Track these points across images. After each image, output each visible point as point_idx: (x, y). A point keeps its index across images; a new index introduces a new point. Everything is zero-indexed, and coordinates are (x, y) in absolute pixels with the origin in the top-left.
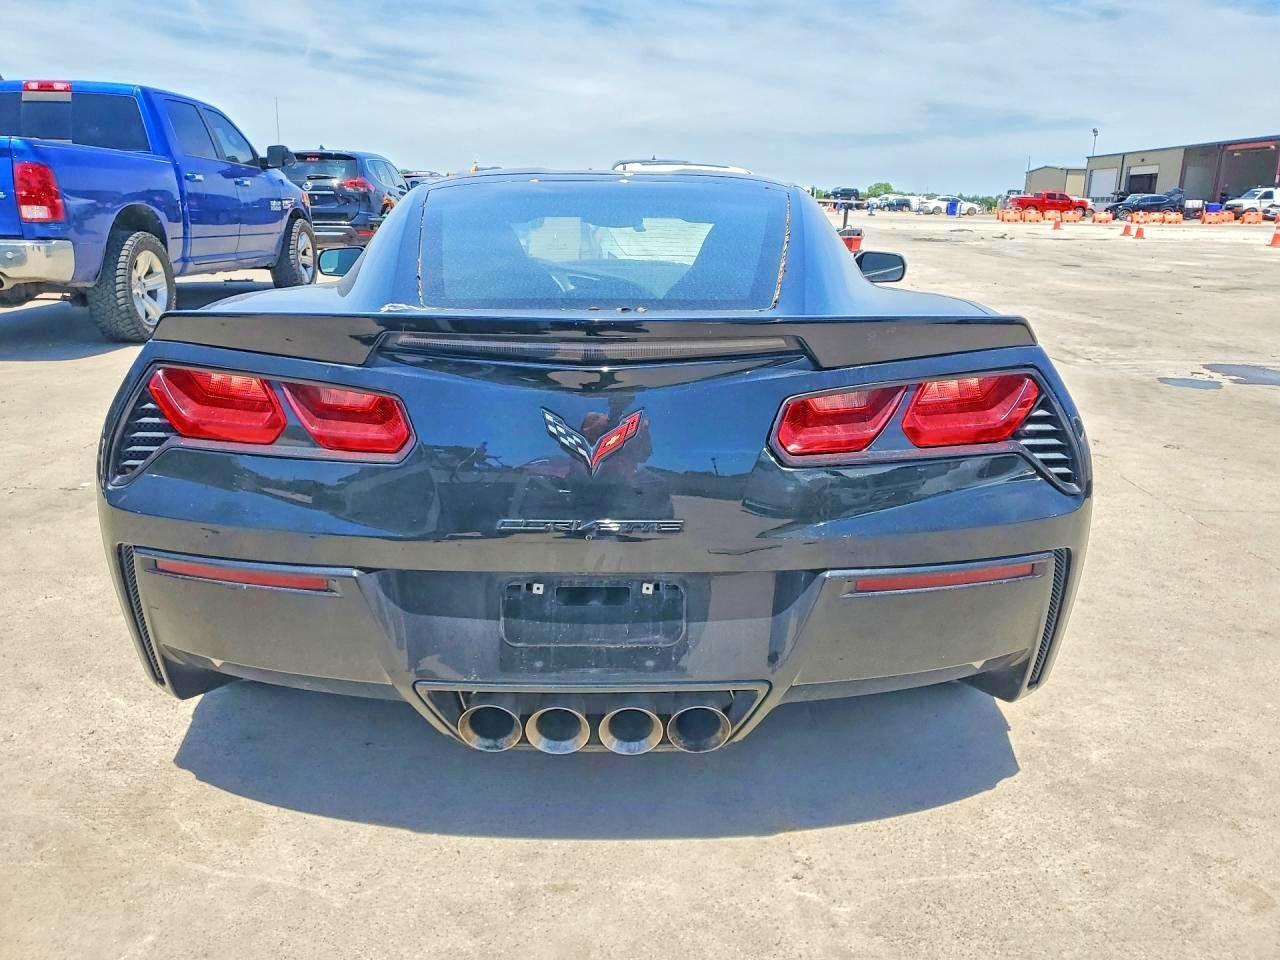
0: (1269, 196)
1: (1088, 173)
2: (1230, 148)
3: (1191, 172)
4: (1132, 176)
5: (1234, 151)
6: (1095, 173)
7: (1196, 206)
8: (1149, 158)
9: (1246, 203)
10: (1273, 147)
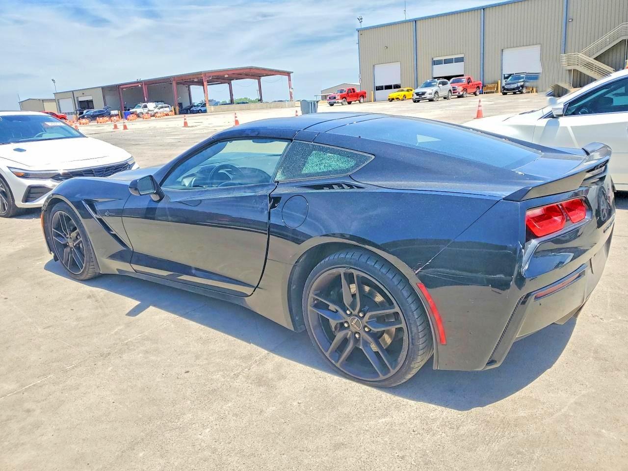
0: (146, 107)
1: (57, 101)
2: (121, 87)
3: (107, 98)
4: (80, 102)
5: (123, 88)
6: (60, 101)
7: (116, 113)
8: (86, 92)
9: (138, 110)
10: (140, 86)
